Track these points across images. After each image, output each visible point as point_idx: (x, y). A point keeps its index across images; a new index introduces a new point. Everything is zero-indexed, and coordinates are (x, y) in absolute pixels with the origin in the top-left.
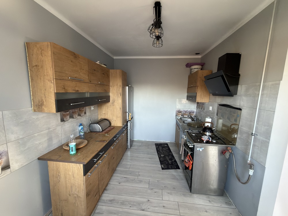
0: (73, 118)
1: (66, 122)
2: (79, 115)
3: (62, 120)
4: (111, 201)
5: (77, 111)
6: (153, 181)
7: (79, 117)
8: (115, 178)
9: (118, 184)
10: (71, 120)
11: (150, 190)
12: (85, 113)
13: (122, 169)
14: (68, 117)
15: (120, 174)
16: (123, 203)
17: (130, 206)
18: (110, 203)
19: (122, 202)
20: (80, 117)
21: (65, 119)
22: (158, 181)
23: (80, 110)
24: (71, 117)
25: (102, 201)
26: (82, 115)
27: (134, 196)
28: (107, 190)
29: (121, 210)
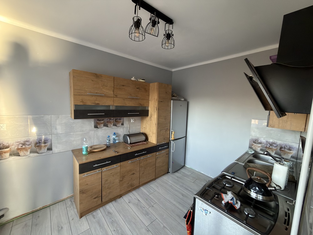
0: (108, 127)
1: (100, 129)
2: (115, 125)
3: (96, 127)
4: (109, 213)
5: (112, 121)
6: (159, 222)
7: (114, 127)
8: (131, 195)
9: (128, 203)
10: (105, 128)
11: (146, 230)
12: (123, 124)
13: (145, 191)
14: (102, 125)
15: (138, 194)
16: (113, 222)
17: (115, 229)
18: (106, 214)
19: (114, 220)
20: (116, 127)
21: (98, 126)
22: (164, 227)
23: (116, 121)
24: (106, 125)
25: (105, 209)
26: (118, 126)
27: (126, 224)
28: (116, 201)
29: (106, 226)
